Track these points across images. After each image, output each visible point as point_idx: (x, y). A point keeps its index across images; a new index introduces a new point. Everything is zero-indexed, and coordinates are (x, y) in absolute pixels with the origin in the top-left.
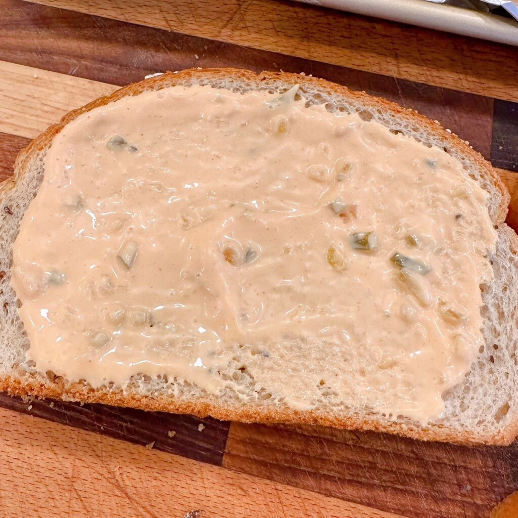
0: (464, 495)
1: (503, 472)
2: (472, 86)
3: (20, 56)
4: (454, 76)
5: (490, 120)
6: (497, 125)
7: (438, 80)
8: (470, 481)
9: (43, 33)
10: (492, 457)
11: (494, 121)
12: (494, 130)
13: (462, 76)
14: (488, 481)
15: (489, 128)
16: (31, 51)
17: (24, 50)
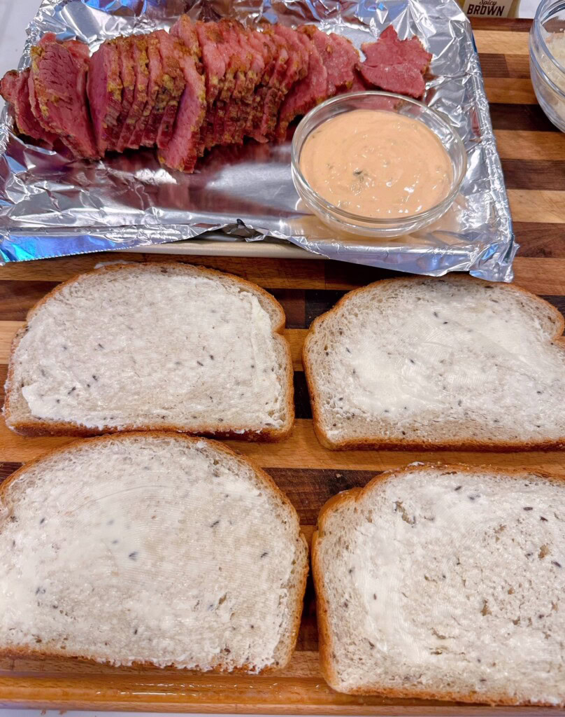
0: (305, 507)
1: (325, 491)
2: (291, 284)
3: (11, 315)
4: (281, 280)
5: (303, 302)
6: (308, 305)
7: (271, 285)
8: (307, 499)
9: (22, 298)
10: (318, 484)
11: (306, 303)
12: (306, 307)
13: (285, 280)
14: (317, 497)
15: (304, 307)
16: (16, 311)
17: (10, 311)
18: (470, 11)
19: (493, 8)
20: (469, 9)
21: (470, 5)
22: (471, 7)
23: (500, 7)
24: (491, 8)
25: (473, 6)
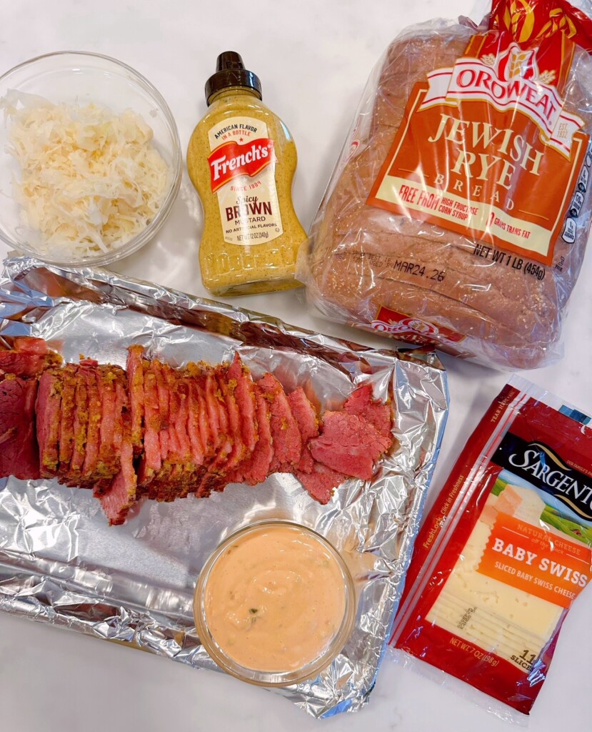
18: (230, 216)
19: (255, 204)
20: (228, 214)
21: (227, 209)
22: (229, 211)
23: (264, 203)
24: (253, 206)
25: (231, 209)
